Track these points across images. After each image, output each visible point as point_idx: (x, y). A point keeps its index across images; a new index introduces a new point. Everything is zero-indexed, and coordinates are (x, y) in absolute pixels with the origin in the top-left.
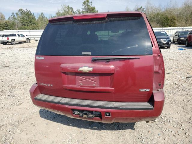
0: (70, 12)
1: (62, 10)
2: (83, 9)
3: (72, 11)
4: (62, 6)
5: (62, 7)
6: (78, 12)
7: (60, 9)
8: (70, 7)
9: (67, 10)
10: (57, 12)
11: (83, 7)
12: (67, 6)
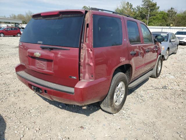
0: (129, 9)
1: (120, 7)
2: (142, 5)
3: (131, 8)
4: (121, 2)
5: (121, 4)
6: (138, 8)
7: (119, 6)
8: (129, 3)
9: (126, 7)
10: (116, 8)
11: (143, 3)
12: (127, 2)
